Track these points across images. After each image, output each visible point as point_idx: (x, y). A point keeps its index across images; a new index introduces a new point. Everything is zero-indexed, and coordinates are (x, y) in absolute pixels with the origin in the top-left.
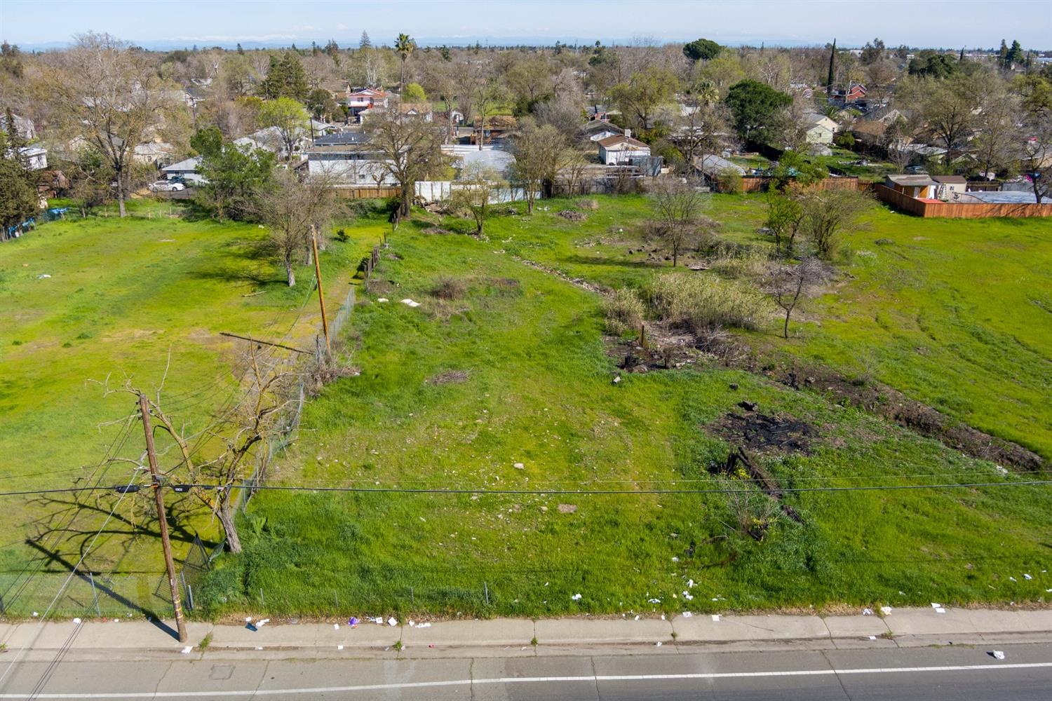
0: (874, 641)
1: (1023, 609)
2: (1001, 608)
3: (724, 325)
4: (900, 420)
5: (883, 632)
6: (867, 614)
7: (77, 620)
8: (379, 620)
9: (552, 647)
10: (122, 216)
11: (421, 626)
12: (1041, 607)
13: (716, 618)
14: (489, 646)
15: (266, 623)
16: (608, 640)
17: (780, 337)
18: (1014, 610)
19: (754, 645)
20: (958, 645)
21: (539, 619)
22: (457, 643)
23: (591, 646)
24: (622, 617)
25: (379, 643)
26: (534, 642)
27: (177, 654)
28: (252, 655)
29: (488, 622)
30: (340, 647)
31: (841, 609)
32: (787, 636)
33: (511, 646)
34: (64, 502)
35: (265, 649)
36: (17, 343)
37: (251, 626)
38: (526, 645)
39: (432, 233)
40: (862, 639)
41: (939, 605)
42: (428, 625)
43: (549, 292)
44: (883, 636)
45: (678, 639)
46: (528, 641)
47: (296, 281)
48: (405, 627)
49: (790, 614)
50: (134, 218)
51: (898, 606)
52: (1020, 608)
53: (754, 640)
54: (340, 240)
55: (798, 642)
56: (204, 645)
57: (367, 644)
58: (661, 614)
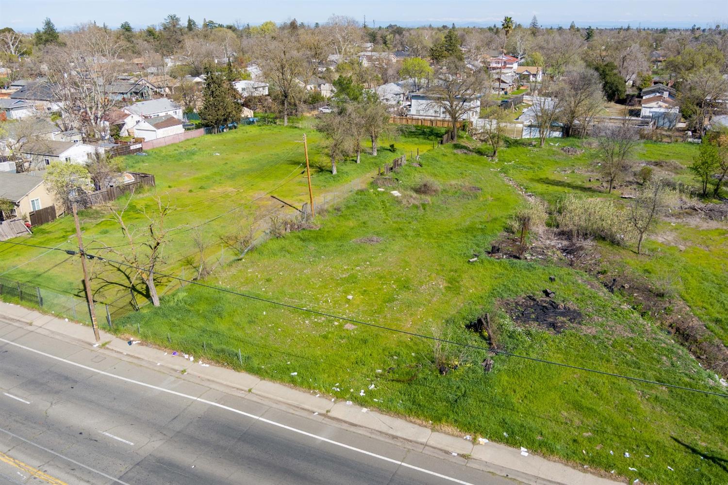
0: (454, 456)
1: (593, 473)
2: (574, 468)
3: (595, 237)
4: (672, 328)
5: (464, 453)
6: (466, 439)
7: (67, 320)
8: (186, 356)
9: (258, 397)
10: (285, 125)
11: (204, 365)
12: (610, 477)
13: (365, 410)
14: (228, 386)
15: (139, 343)
16: (290, 402)
17: (635, 252)
18: (585, 471)
19: (371, 433)
20: (511, 479)
21: (264, 379)
22: (212, 379)
23: (278, 402)
24: (309, 392)
25: (176, 367)
26: (250, 391)
27: (90, 346)
28: (119, 356)
29: (238, 373)
30: (159, 364)
31: (450, 430)
32: (399, 434)
33: (238, 389)
34: (114, 266)
35: (128, 355)
36: (170, 187)
37: (130, 343)
38: (245, 391)
39: (459, 153)
40: (447, 452)
41: (526, 450)
42: (207, 365)
43: (498, 199)
44: (463, 456)
45: (329, 414)
46: (247, 389)
47: (338, 172)
48: (196, 364)
49: (414, 423)
50: (291, 127)
51: (495, 441)
52: (591, 473)
53: (375, 430)
54: (390, 150)
55: (402, 440)
56: (103, 346)
57: (170, 366)
58: (333, 397)
